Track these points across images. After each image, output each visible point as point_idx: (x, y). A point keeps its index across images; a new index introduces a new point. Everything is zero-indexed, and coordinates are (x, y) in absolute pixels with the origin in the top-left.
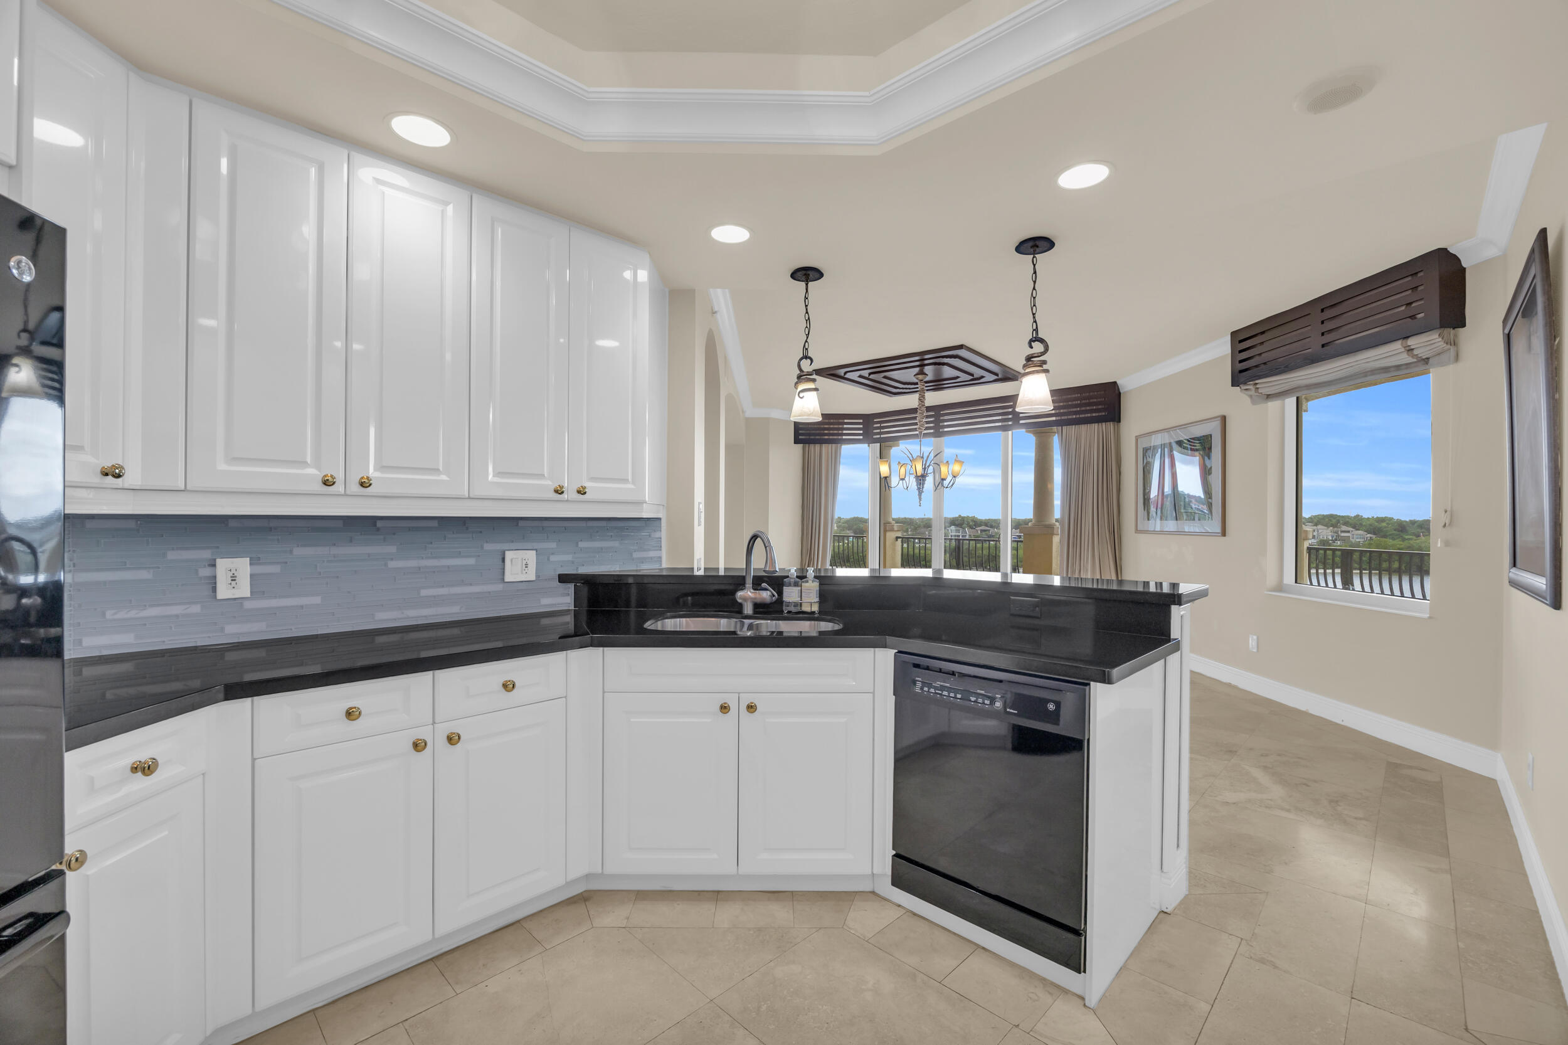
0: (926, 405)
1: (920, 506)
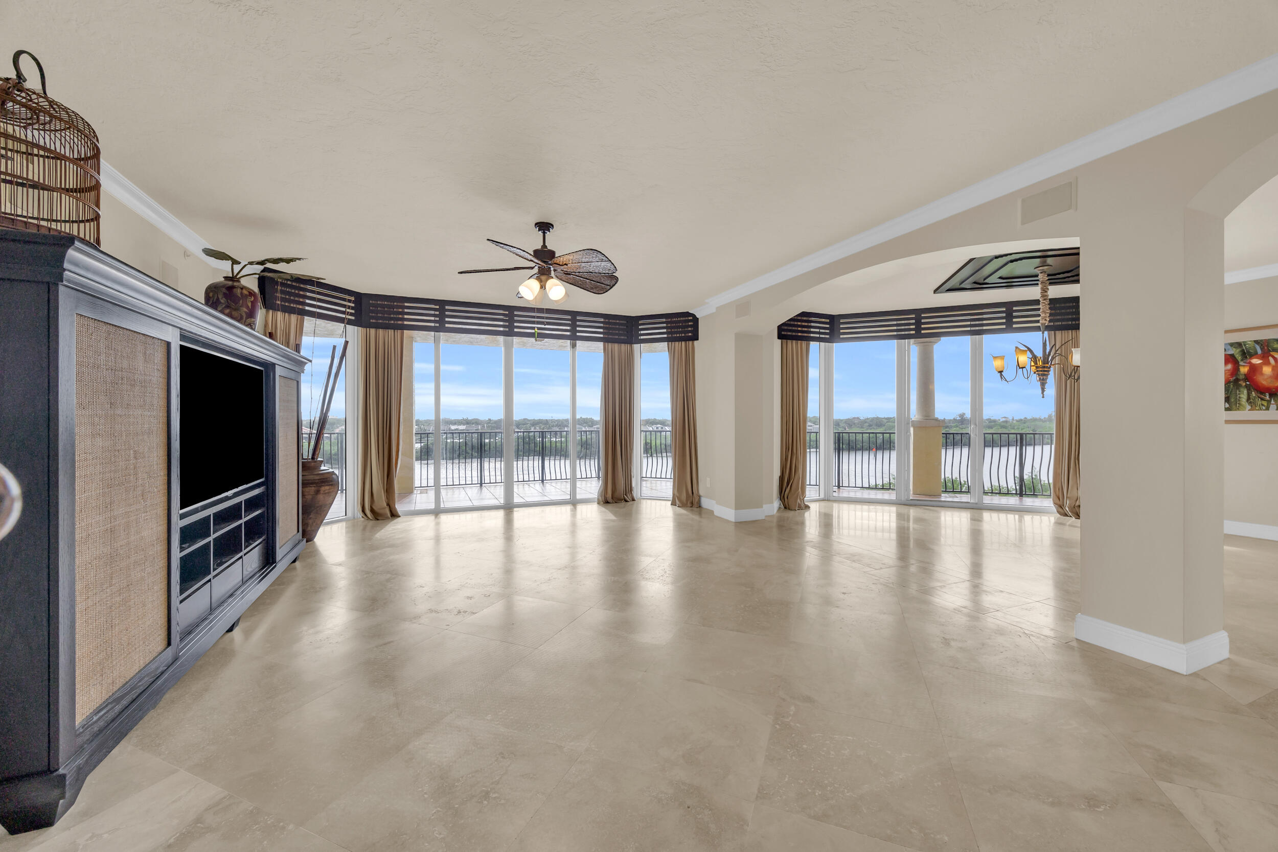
0: (1050, 297)
1: (1043, 397)
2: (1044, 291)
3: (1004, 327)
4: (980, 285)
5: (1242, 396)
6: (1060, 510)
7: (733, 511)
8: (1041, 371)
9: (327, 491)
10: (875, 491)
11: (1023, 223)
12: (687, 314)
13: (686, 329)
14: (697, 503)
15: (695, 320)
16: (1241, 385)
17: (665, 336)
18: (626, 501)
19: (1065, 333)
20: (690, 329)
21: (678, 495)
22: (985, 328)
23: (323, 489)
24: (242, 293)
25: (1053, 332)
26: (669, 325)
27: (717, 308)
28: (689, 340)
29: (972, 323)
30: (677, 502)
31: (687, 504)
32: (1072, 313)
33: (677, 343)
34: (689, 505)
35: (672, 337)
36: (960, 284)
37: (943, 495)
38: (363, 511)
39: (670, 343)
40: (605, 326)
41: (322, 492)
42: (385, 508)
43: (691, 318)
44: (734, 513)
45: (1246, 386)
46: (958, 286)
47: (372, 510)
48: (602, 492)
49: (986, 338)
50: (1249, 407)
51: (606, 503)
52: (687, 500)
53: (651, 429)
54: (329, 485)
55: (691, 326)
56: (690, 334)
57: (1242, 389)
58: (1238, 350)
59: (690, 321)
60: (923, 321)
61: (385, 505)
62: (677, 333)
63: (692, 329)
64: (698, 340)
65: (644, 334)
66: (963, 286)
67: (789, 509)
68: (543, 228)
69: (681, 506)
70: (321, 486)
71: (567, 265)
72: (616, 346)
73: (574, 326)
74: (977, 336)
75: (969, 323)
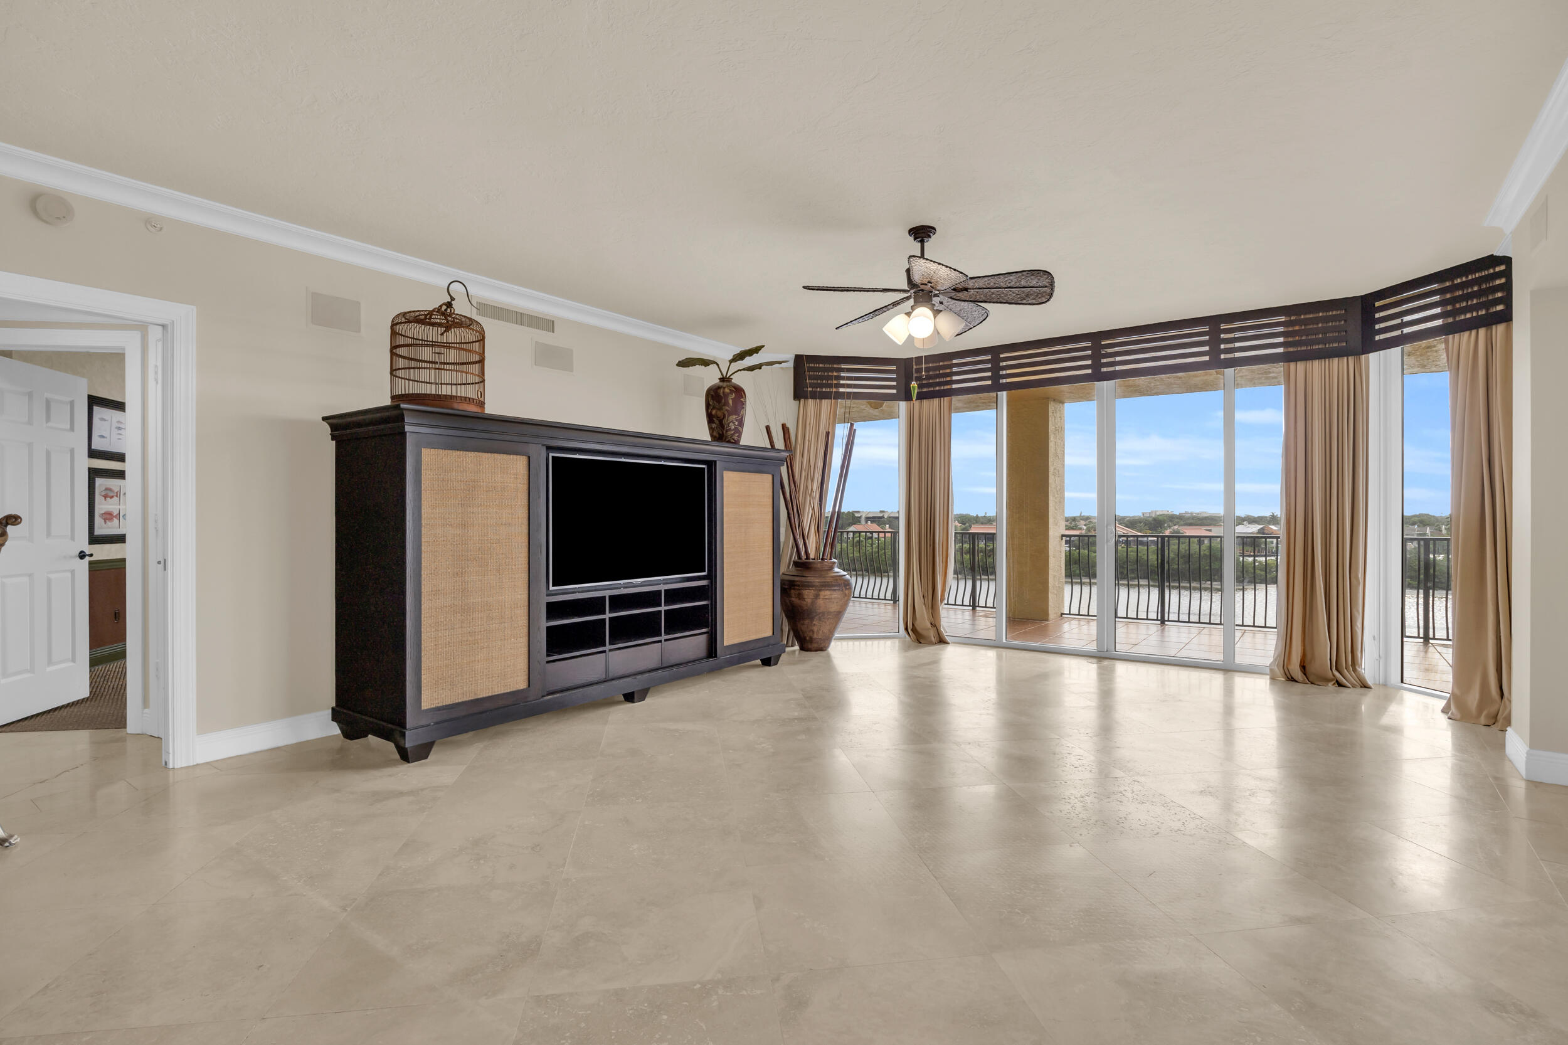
9: (827, 597)
12: (1490, 259)
13: (1487, 298)
14: (1506, 718)
15: (1507, 271)
17: (1443, 321)
20: (1499, 295)
21: (1456, 691)
23: (822, 593)
24: (724, 392)
28: (1493, 324)
30: (1453, 707)
31: (1477, 716)
33: (1467, 334)
34: (1484, 720)
35: (1456, 320)
39: (1451, 337)
41: (821, 597)
42: (929, 629)
43: (1501, 268)
54: (829, 590)
55: (1496, 287)
56: (1499, 307)
59: (1498, 275)
61: (929, 625)
62: (1466, 310)
63: (1503, 293)
65: (1389, 326)
68: (919, 236)
69: (1459, 717)
70: (820, 590)
72: (1316, 366)
73: (1215, 342)
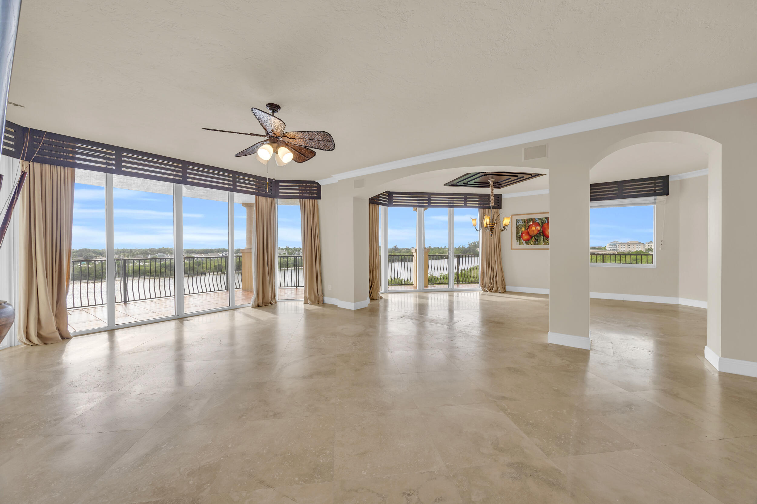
2: (492, 190)
3: (463, 205)
4: (466, 185)
5: (541, 239)
6: (483, 289)
7: (353, 303)
8: (491, 226)
10: (391, 286)
11: (525, 159)
12: (314, 182)
13: (312, 192)
14: (322, 301)
15: (319, 187)
16: (541, 235)
17: (298, 195)
18: (272, 304)
19: (485, 209)
20: (315, 192)
21: (309, 297)
22: (454, 205)
25: (480, 209)
26: (301, 188)
27: (339, 181)
28: (315, 199)
29: (449, 202)
30: (309, 301)
31: (315, 302)
32: (487, 201)
33: (307, 200)
34: (317, 302)
35: (303, 196)
36: (457, 183)
37: (429, 286)
38: (28, 337)
39: (301, 200)
40: (256, 184)
42: (55, 332)
43: (316, 185)
44: (354, 305)
45: (543, 235)
46: (455, 184)
47: (39, 336)
48: (255, 299)
49: (455, 209)
50: (543, 243)
51: (258, 306)
52: (315, 300)
53: (221, 255)
55: (316, 190)
56: (315, 195)
57: (541, 236)
58: (541, 221)
59: (315, 187)
60: (431, 199)
62: (306, 193)
63: (317, 192)
64: (320, 199)
65: (282, 191)
66: (458, 184)
67: (373, 300)
68: (273, 108)
69: (312, 303)
71: (295, 139)
72: (264, 198)
73: (234, 182)
74: (451, 208)
75: (447, 202)
